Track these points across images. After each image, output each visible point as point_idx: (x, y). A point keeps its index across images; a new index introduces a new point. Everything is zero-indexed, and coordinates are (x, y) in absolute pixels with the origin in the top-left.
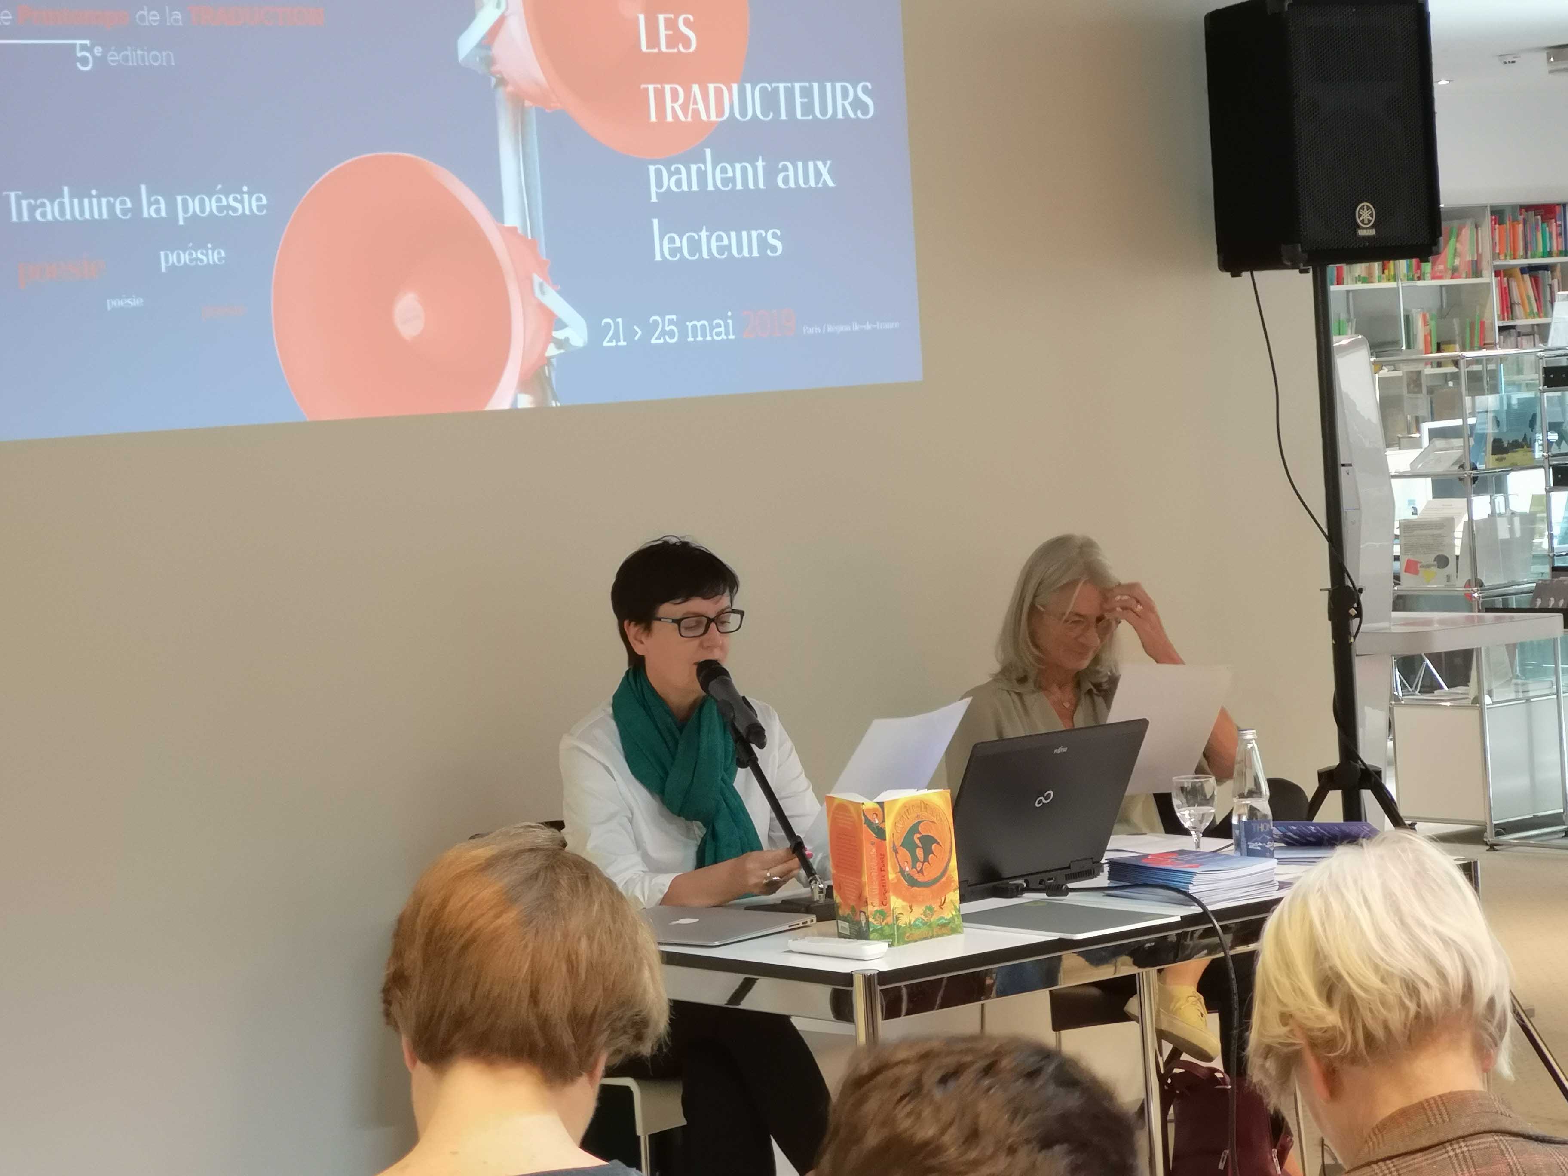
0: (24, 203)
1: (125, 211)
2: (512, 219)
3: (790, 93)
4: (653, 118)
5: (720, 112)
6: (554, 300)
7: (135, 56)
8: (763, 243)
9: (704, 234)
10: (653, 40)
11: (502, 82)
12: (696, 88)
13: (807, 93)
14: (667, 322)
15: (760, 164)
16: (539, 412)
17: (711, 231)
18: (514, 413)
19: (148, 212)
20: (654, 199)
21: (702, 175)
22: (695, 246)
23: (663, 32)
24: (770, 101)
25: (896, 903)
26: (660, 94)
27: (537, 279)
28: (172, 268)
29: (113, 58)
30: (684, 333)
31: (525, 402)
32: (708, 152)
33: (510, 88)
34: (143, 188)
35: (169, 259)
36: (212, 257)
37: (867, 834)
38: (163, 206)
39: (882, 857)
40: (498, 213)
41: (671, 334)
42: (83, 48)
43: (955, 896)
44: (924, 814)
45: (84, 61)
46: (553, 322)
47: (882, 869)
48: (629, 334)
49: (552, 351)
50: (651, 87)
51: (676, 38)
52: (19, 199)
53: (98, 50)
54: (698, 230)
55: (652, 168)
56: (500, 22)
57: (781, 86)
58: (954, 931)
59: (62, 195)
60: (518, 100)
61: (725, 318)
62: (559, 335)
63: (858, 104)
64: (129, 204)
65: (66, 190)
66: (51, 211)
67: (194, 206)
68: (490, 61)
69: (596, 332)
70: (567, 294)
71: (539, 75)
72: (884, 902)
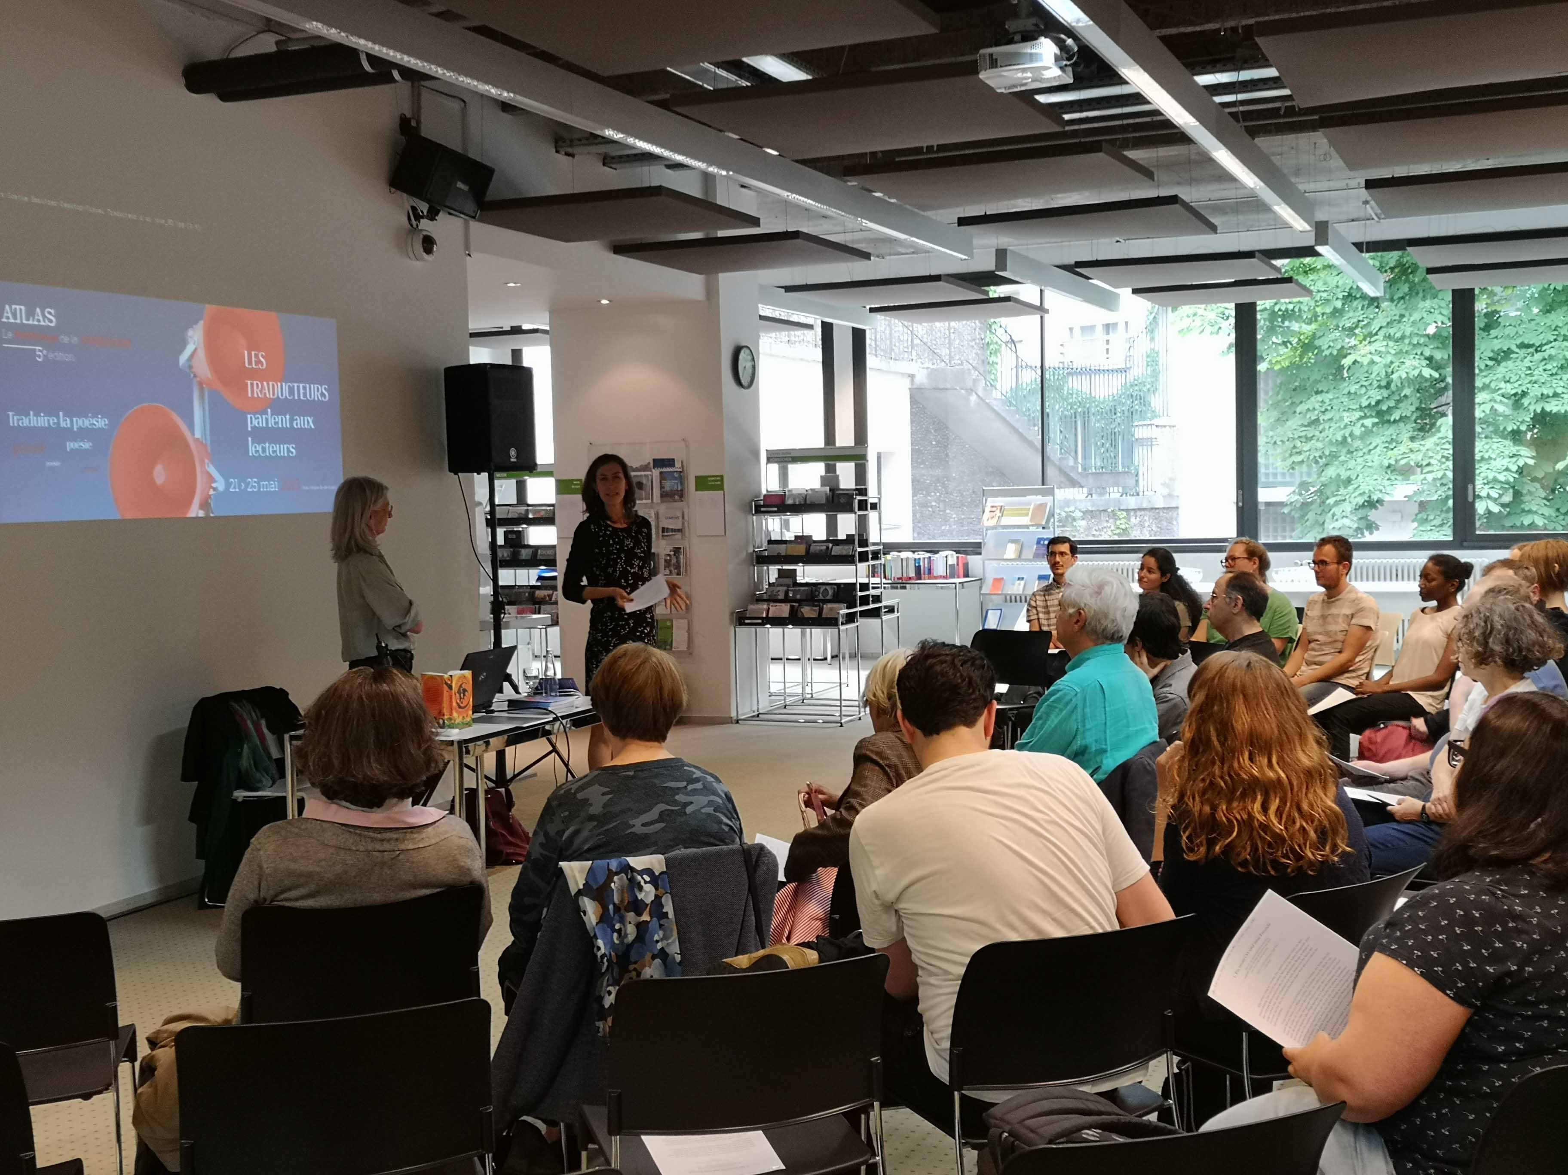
0: (15, 418)
1: (54, 423)
2: (198, 435)
3: (298, 387)
4: (250, 395)
5: (274, 395)
6: (212, 470)
7: (60, 356)
8: (289, 451)
9: (267, 445)
10: (250, 363)
11: (195, 376)
12: (265, 383)
13: (304, 388)
14: (253, 481)
15: (288, 417)
16: (206, 519)
17: (270, 444)
18: (197, 518)
19: (63, 424)
20: (249, 429)
21: (267, 419)
22: (264, 449)
23: (254, 359)
24: (291, 390)
25: (455, 714)
26: (252, 385)
27: (206, 461)
28: (72, 450)
29: (51, 356)
30: (259, 488)
31: (201, 514)
32: (269, 410)
33: (198, 379)
34: (61, 414)
35: (71, 445)
36: (86, 445)
37: (445, 688)
38: (68, 422)
39: (451, 697)
40: (193, 433)
41: (255, 487)
42: (40, 351)
43: (471, 712)
44: (464, 681)
45: (39, 356)
46: (212, 479)
47: (451, 702)
48: (240, 486)
49: (212, 492)
50: (249, 382)
51: (259, 362)
52: (13, 415)
53: (45, 352)
54: (265, 443)
55: (249, 416)
56: (196, 349)
57: (296, 385)
58: (470, 726)
59: (29, 415)
60: (200, 384)
61: (274, 481)
62: (214, 485)
63: (323, 395)
64: (56, 421)
65: (31, 413)
66: (25, 422)
67: (80, 422)
68: (191, 367)
69: (228, 485)
70: (218, 469)
71: (209, 376)
72: (451, 714)
